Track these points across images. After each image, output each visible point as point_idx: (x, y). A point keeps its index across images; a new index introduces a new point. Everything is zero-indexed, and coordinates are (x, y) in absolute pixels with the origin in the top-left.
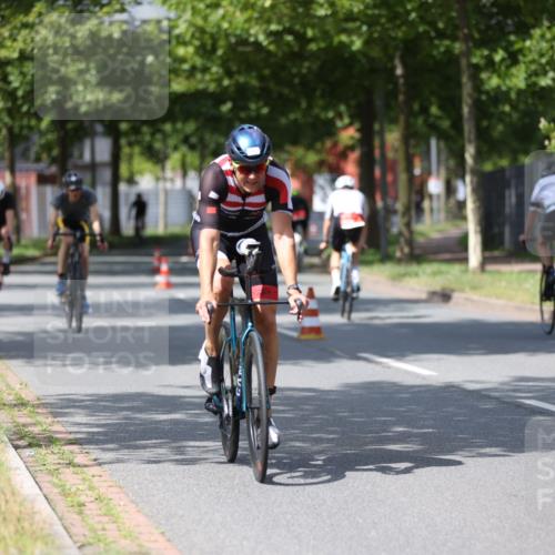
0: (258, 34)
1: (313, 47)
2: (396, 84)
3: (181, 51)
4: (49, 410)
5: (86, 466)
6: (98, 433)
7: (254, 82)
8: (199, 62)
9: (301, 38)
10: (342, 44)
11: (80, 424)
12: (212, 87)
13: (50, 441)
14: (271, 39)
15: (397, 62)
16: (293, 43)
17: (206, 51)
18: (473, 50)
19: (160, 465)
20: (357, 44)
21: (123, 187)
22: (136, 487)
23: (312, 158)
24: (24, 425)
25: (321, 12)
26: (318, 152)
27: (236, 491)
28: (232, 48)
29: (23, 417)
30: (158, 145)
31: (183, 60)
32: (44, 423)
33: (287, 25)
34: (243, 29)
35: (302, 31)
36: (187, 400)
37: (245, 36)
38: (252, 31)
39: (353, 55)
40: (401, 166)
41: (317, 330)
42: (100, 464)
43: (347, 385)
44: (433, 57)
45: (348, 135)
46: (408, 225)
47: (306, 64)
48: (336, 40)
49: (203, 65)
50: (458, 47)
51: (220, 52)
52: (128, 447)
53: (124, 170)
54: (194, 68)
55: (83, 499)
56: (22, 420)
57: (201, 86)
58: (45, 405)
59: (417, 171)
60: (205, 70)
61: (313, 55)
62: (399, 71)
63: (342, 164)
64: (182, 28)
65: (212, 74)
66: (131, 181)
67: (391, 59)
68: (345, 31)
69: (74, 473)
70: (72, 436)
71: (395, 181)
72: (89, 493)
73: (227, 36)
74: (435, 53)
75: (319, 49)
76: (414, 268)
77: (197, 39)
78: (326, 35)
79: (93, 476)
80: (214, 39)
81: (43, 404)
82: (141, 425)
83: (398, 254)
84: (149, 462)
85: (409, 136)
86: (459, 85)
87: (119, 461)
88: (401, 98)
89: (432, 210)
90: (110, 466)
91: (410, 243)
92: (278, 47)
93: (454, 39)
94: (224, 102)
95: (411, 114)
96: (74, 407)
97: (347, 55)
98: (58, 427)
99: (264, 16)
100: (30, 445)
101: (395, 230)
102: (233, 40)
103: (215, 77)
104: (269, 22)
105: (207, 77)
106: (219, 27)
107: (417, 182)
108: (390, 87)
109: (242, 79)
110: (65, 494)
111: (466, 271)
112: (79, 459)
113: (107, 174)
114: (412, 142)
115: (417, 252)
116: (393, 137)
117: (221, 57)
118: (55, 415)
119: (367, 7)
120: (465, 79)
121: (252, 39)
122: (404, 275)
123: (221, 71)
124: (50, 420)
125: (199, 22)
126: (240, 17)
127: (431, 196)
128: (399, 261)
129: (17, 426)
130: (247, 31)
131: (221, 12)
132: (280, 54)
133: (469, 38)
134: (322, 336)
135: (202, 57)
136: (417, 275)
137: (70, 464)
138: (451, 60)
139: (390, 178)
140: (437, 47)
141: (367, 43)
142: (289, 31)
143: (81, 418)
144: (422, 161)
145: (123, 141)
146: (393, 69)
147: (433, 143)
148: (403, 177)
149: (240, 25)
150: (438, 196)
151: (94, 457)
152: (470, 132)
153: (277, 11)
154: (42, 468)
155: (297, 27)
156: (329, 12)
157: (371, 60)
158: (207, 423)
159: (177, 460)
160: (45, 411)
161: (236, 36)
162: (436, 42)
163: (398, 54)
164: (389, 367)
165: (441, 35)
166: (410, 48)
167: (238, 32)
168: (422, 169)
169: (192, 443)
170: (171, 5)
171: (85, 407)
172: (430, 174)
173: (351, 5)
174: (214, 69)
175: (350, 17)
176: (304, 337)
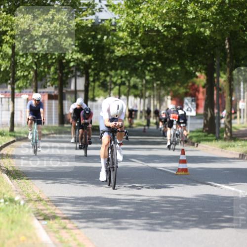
0: (159, 26)
1: (186, 33)
2: (226, 54)
3: (121, 34)
4: (54, 203)
5: (72, 229)
6: (78, 215)
7: (155, 51)
8: (129, 40)
9: (180, 29)
10: (200, 32)
11: (70, 210)
12: (135, 53)
13: (54, 217)
14: (166, 29)
15: (226, 42)
16: (176, 31)
17: (133, 35)
20: (208, 33)
21: (89, 102)
23: (182, 90)
24: (42, 210)
25: (191, 16)
26: (186, 88)
28: (146, 33)
29: (40, 206)
31: (122, 39)
32: (51, 209)
33: (174, 22)
34: (151, 24)
35: (181, 25)
36: (122, 201)
37: (152, 27)
38: (156, 25)
39: (205, 37)
40: (227, 94)
41: (185, 170)
42: (79, 229)
45: (201, 78)
46: (230, 122)
48: (197, 30)
49: (131, 42)
51: (140, 35)
52: (93, 221)
54: (126, 42)
55: (71, 244)
56: (41, 208)
57: (130, 53)
60: (132, 44)
61: (185, 37)
65: (135, 46)
66: (94, 100)
68: (203, 26)
69: (67, 232)
70: (65, 216)
72: (74, 242)
73: (144, 27)
75: (189, 34)
76: (233, 143)
77: (129, 28)
78: (193, 28)
79: (76, 234)
80: (137, 28)
81: (51, 200)
82: (99, 211)
83: (225, 136)
84: (103, 228)
88: (228, 60)
89: (240, 117)
90: (84, 229)
91: (231, 131)
92: (168, 33)
96: (66, 202)
98: (58, 211)
99: (162, 18)
100: (44, 219)
101: (222, 126)
102: (147, 29)
103: (137, 47)
104: (165, 21)
105: (133, 48)
106: (140, 22)
110: (62, 242)
112: (69, 226)
115: (233, 136)
116: (223, 80)
117: (140, 38)
118: (57, 206)
119: (213, 14)
121: (156, 29)
122: (228, 146)
124: (54, 207)
125: (130, 19)
126: (151, 18)
127: (240, 110)
128: (225, 140)
129: (38, 210)
130: (154, 24)
131: (141, 15)
132: (169, 36)
134: (188, 173)
135: (131, 37)
136: (234, 146)
137: (64, 228)
143: (69, 207)
146: (225, 45)
147: (242, 84)
149: (150, 22)
150: (244, 109)
151: (76, 225)
154: (51, 230)
155: (178, 24)
156: (194, 17)
157: (214, 40)
158: (132, 212)
159: (117, 228)
160: (51, 204)
161: (148, 27)
167: (149, 25)
170: (116, 12)
171: (71, 203)
172: (240, 99)
173: (205, 13)
174: (136, 44)
175: (205, 19)
176: (179, 173)
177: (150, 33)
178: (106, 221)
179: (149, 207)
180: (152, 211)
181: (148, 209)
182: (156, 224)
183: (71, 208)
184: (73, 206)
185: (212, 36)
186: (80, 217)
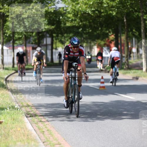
0: (89, 11)
1: (103, 14)
3: (69, 16)
4: (35, 107)
5: (45, 122)
6: (48, 113)
7: (88, 23)
8: (73, 18)
9: (100, 12)
10: (110, 13)
11: (43, 111)
12: (77, 25)
13: (35, 115)
14: (92, 12)
15: (125, 18)
16: (98, 13)
17: (75, 15)
18: (144, 15)
19: (64, 122)
20: (114, 14)
21: (54, 50)
22: (58, 127)
23: (102, 43)
24: (29, 111)
25: (105, 5)
26: (104, 41)
27: (83, 128)
28: (82, 15)
29: (28, 109)
30: (63, 40)
31: (69, 18)
32: (34, 111)
33: (96, 9)
34: (85, 10)
35: (100, 10)
37: (85, 12)
38: (87, 10)
39: (113, 16)
40: (125, 45)
41: (104, 87)
42: (48, 121)
43: (112, 101)
44: (134, 17)
45: (112, 37)
46: (127, 60)
47: (101, 19)
48: (109, 13)
49: (75, 19)
50: (140, 14)
51: (79, 16)
52: (56, 117)
53: (54, 46)
54: (72, 20)
55: (44, 130)
56: (28, 110)
57: (74, 25)
58: (34, 106)
59: (130, 46)
61: (103, 16)
62: (125, 21)
63: (110, 44)
64: (69, 10)
65: (77, 21)
66: (56, 49)
67: (123, 17)
68: (111, 10)
69: (42, 124)
70: (41, 114)
71: (124, 49)
72: (45, 129)
73: (81, 11)
74: (134, 16)
75: (105, 15)
76: (129, 71)
77: (73, 12)
78: (106, 11)
79: (47, 124)
80: (77, 12)
82: (58, 111)
83: (125, 68)
84: (61, 121)
85: (128, 37)
86: (141, 24)
87: (53, 121)
88: (126, 27)
89: (133, 56)
90: (51, 122)
91: (128, 65)
92: (94, 14)
93: (139, 12)
94: (80, 28)
95: (128, 32)
97: (111, 16)
98: (37, 112)
99: (90, 7)
100: (30, 117)
101: (124, 61)
102: (82, 13)
103: (78, 22)
104: (92, 8)
105: (76, 22)
106: (79, 9)
107: (130, 49)
108: (123, 24)
109: (84, 23)
110: (39, 129)
111: (142, 72)
112: (43, 120)
113: (50, 47)
114: (128, 39)
115: (130, 67)
116: (123, 37)
117: (79, 17)
118: (37, 109)
119: (117, 4)
120: (142, 23)
121: (87, 12)
122: (126, 73)
123: (79, 20)
125: (74, 8)
126: (84, 7)
127: (133, 53)
128: (125, 69)
129: (27, 111)
130: (86, 10)
131: (79, 5)
132: (94, 16)
133: (143, 12)
135: (74, 17)
136: (129, 73)
137: (41, 121)
138: (138, 17)
139: (122, 48)
140: (135, 14)
141: (117, 13)
142: (97, 10)
143: (43, 109)
144: (131, 43)
145: (54, 39)
146: (124, 20)
147: (134, 39)
148: (126, 48)
149: (84, 9)
150: (135, 53)
151: (47, 119)
152: (143, 36)
153: (93, 5)
154: (34, 122)
155: (99, 9)
156: (107, 6)
157: (118, 18)
159: (68, 120)
160: (34, 108)
161: (83, 12)
162: (135, 13)
163: (125, 16)
164: (122, 97)
165: (136, 11)
166: (128, 15)
167: (84, 11)
168: (131, 46)
169: (72, 116)
170: (66, 4)
171: (45, 107)
172: (133, 47)
173: (113, 3)
174: (77, 20)
175: (113, 7)
176: (101, 89)
177: (84, 15)
178: (62, 117)
179: (84, 108)
180: (86, 111)
181: (84, 109)
184: (45, 109)
186: (49, 115)
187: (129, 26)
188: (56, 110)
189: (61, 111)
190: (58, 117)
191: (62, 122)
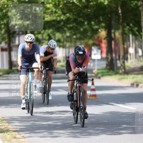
1: (92, 4)
2: (119, 16)
3: (48, 6)
4: (7, 121)
5: (19, 138)
6: (24, 128)
11: (18, 126)
12: (59, 19)
13: (8, 131)
15: (119, 8)
16: (85, 2)
17: (56, 5)
20: (106, 2)
23: (91, 42)
26: (93, 40)
31: (49, 9)
32: (5, 125)
36: (53, 118)
39: (105, 6)
40: (121, 43)
41: (95, 96)
42: (24, 138)
44: (131, 7)
45: (103, 33)
46: (124, 62)
48: (99, 1)
49: (55, 11)
50: (140, 3)
51: (61, 6)
52: (34, 133)
54: (52, 11)
58: (5, 120)
60: (56, 12)
61: (92, 6)
62: (120, 12)
63: (101, 44)
69: (16, 141)
70: (15, 129)
74: (132, 5)
75: (94, 4)
76: (126, 76)
77: (54, 2)
79: (23, 142)
80: (59, 1)
81: (5, 119)
82: (37, 126)
83: (121, 72)
84: (41, 137)
85: (123, 34)
87: (31, 137)
88: (121, 21)
89: (131, 58)
90: (28, 138)
91: (124, 68)
92: (80, 3)
95: (124, 27)
96: (15, 120)
97: (103, 6)
98: (10, 127)
101: (119, 65)
105: (57, 15)
107: (126, 50)
109: (68, 15)
112: (18, 136)
115: (127, 71)
116: (118, 34)
117: (61, 8)
118: (9, 123)
121: (71, 1)
122: (123, 78)
123: (61, 13)
124: (7, 124)
127: (130, 54)
128: (121, 74)
134: (97, 97)
136: (127, 78)
137: (15, 138)
140: (133, 3)
143: (17, 124)
147: (131, 36)
150: (133, 54)
151: (23, 136)
154: (6, 139)
158: (60, 125)
159: (51, 136)
160: (5, 121)
163: (120, 6)
164: (120, 107)
169: (55, 131)
171: (19, 120)
172: (130, 46)
176: (91, 98)
177: (68, 5)
178: (43, 132)
182: (76, 133)
183: (19, 124)
184: (20, 123)
185: (110, 4)
186: (25, 130)
187: (124, 19)
188: (34, 124)
189: (41, 125)
190: (37, 133)
191: (43, 138)
